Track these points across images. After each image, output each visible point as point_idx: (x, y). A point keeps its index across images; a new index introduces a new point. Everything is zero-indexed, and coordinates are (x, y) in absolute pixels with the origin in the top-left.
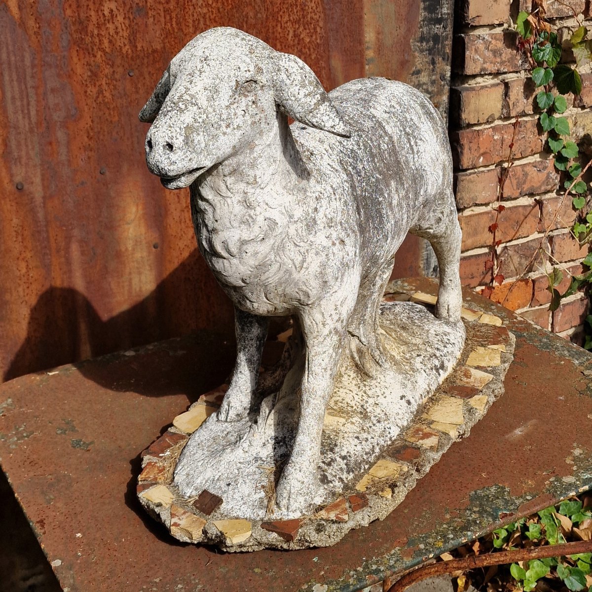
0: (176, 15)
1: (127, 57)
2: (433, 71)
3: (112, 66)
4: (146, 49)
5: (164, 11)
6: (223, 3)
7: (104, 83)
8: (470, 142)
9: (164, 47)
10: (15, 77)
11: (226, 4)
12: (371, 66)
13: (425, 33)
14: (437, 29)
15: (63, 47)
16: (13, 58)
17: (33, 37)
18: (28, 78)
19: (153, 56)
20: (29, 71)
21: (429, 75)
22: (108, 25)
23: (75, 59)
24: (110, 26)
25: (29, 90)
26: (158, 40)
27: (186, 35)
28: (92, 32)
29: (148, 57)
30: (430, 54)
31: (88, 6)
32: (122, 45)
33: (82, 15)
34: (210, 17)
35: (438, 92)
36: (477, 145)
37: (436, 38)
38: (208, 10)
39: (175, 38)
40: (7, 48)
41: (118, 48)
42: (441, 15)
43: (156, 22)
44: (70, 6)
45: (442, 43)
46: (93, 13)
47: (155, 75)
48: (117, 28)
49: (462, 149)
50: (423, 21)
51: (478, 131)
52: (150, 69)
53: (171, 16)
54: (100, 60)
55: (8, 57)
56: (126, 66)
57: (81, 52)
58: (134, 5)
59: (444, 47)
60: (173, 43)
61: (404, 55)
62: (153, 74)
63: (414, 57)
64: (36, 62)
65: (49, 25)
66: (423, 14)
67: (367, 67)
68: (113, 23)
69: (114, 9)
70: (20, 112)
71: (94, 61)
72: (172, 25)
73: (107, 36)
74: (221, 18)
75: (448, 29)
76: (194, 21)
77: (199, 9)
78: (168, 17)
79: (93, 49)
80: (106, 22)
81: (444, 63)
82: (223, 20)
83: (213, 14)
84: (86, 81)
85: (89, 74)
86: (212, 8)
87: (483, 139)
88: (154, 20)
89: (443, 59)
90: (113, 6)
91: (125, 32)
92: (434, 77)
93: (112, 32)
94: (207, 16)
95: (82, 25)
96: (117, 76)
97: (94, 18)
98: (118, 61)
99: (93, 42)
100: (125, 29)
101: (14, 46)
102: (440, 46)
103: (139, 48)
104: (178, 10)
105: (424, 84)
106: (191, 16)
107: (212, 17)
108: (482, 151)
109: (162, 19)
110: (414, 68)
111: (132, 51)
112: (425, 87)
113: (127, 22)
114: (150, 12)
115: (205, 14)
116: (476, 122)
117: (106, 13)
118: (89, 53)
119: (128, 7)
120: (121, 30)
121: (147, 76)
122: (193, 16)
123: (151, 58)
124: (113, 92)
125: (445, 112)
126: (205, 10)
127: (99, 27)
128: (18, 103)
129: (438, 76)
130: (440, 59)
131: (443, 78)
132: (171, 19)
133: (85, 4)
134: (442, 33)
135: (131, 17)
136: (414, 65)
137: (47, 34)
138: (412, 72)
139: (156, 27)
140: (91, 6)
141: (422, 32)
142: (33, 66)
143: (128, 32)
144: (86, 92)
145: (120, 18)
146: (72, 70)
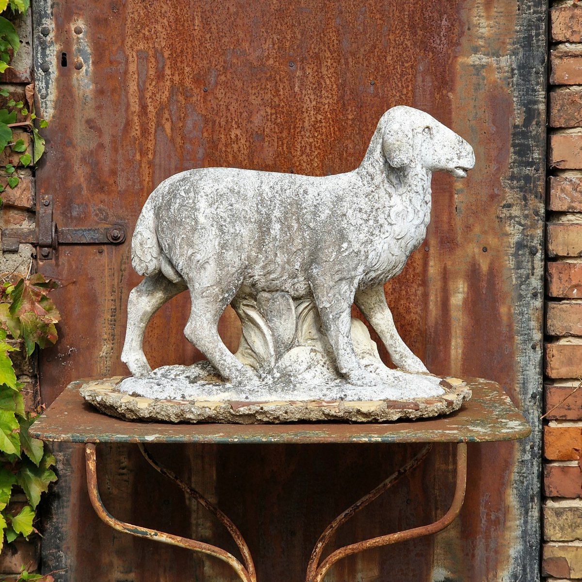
0: (287, 142)
2: (525, 206)
5: (278, 138)
6: (327, 136)
8: (560, 273)
9: (275, 164)
10: (163, 175)
11: (329, 137)
12: (460, 195)
13: (516, 173)
14: (528, 171)
15: (198, 158)
16: (163, 162)
17: (179, 150)
21: (521, 210)
22: (233, 145)
24: (235, 146)
26: (270, 158)
27: (294, 156)
28: (221, 149)
30: (521, 191)
31: (220, 131)
32: (243, 160)
33: (215, 137)
34: (315, 145)
35: (531, 225)
36: (568, 277)
37: (527, 178)
38: (314, 140)
39: (285, 158)
40: (160, 155)
41: (239, 161)
42: (532, 159)
43: (270, 145)
44: (207, 130)
45: (534, 182)
46: (223, 136)
48: (239, 148)
49: (551, 278)
50: (514, 163)
51: (570, 264)
53: (282, 142)
55: (160, 161)
57: (212, 162)
58: (254, 133)
59: (536, 186)
60: (283, 161)
61: (493, 190)
63: (505, 192)
65: (190, 142)
66: (513, 157)
67: (456, 196)
68: (237, 144)
69: (239, 135)
72: (283, 148)
73: (232, 152)
74: (325, 146)
75: (540, 172)
76: (301, 147)
77: (307, 139)
78: (280, 143)
79: (220, 161)
80: (232, 143)
81: (537, 201)
83: (317, 143)
86: (317, 139)
87: (575, 271)
89: (536, 197)
90: (238, 132)
91: (245, 151)
92: (526, 212)
93: (236, 150)
94: (313, 144)
95: (214, 144)
97: (223, 140)
99: (220, 156)
100: (245, 148)
101: (165, 154)
102: (532, 186)
103: (255, 163)
104: (290, 138)
105: (516, 216)
106: (299, 144)
107: (317, 145)
108: (574, 283)
109: (276, 144)
110: (505, 202)
111: (250, 164)
112: (517, 219)
113: (248, 144)
114: (266, 138)
115: (311, 143)
116: (566, 255)
117: (233, 137)
118: (217, 163)
119: (250, 133)
120: (242, 149)
122: (301, 143)
125: (540, 245)
126: (311, 140)
127: (226, 146)
129: (532, 212)
130: (533, 197)
131: (537, 213)
132: (283, 144)
133: (218, 130)
134: (534, 175)
135: (251, 141)
136: (504, 199)
137: (187, 148)
138: (502, 205)
139: (270, 149)
140: (222, 131)
141: (513, 172)
142: (176, 168)
143: (248, 151)
145: (243, 141)
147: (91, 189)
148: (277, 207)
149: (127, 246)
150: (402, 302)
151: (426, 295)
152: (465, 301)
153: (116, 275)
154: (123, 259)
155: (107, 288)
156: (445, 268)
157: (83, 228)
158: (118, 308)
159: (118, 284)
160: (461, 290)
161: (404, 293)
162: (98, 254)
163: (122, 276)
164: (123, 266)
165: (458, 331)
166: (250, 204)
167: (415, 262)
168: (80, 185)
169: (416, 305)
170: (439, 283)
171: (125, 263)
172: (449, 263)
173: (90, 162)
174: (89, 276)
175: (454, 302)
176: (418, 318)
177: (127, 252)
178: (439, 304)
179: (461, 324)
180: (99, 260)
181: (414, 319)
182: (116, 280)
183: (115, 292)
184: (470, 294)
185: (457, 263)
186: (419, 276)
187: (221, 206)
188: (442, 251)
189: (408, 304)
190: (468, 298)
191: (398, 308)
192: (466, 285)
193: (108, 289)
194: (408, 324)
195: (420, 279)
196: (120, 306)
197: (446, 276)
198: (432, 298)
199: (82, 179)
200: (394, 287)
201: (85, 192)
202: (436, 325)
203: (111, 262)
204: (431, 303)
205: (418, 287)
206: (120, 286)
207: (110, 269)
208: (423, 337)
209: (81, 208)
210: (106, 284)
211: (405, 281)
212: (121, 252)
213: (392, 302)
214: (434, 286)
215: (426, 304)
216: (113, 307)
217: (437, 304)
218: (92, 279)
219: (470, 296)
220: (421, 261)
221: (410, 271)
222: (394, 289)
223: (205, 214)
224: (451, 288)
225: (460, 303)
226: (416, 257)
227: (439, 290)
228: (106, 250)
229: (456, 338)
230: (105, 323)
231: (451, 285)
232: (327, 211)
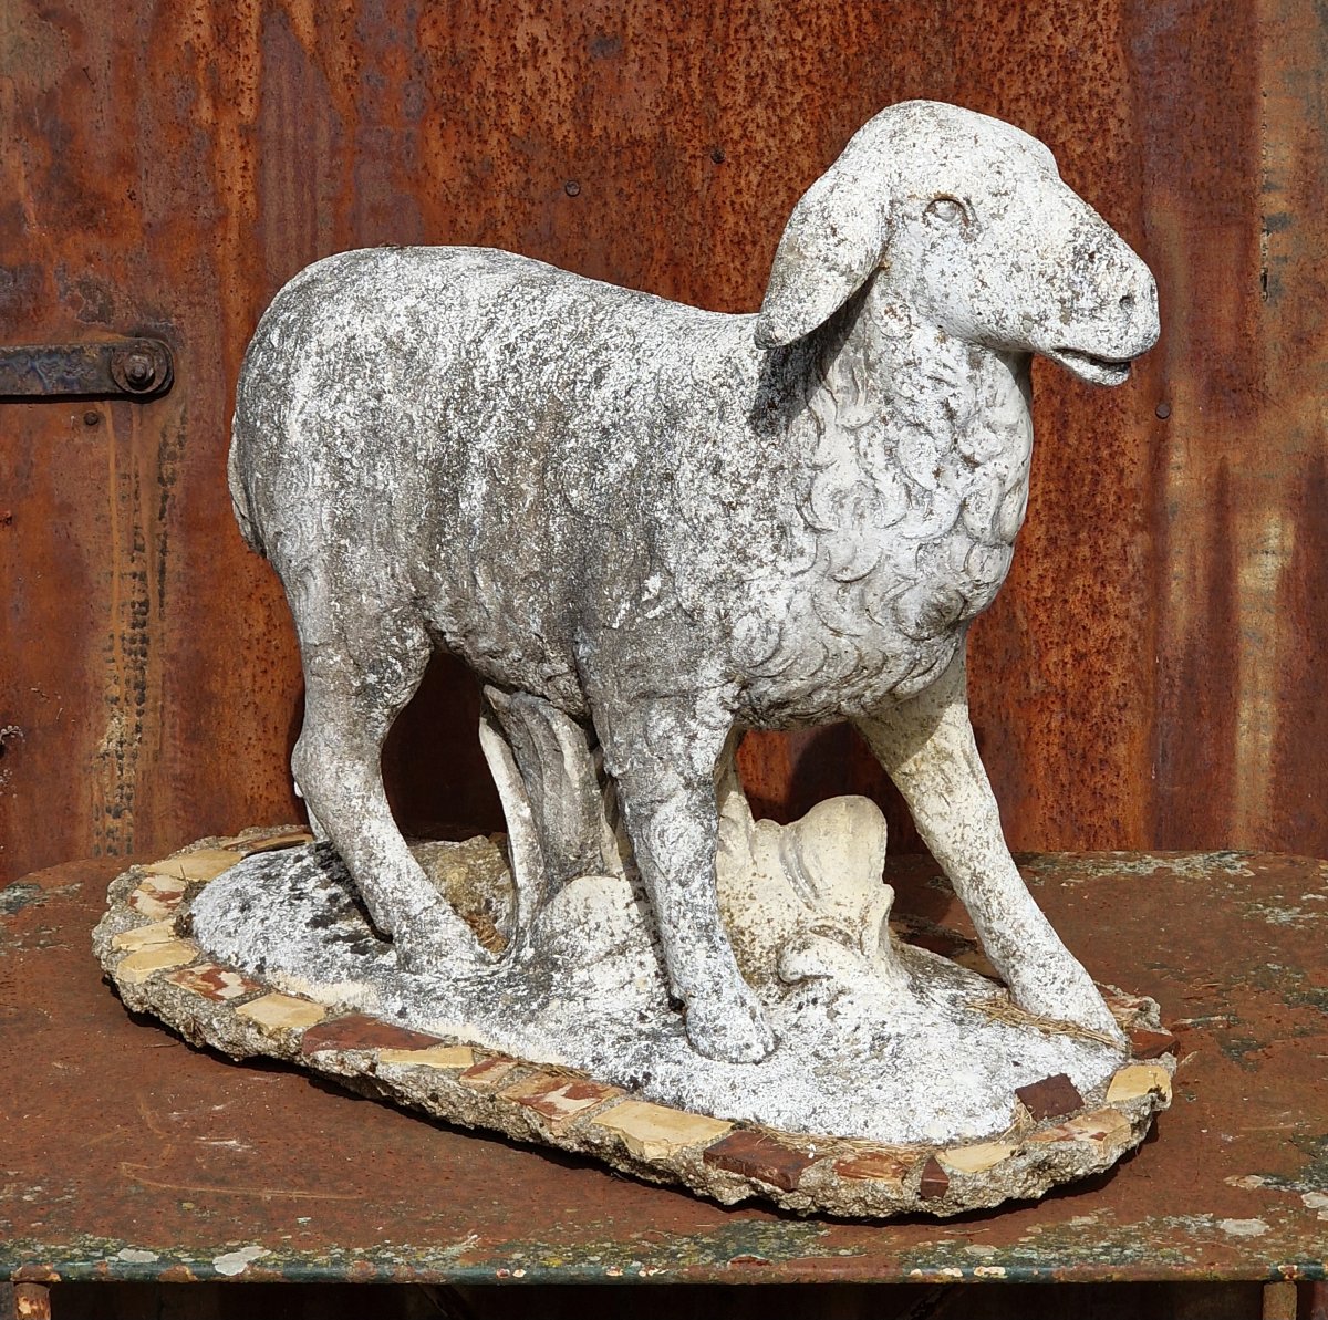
0: (703, 61)
1: (566, 152)
3: (526, 168)
4: (613, 135)
5: (670, 48)
6: (835, 40)
7: (500, 205)
9: (663, 134)
10: (289, 172)
11: (842, 42)
12: (1277, 236)
15: (408, 115)
16: (290, 130)
17: (341, 88)
18: (320, 178)
19: (633, 154)
20: (323, 162)
22: (522, 73)
23: (435, 145)
24: (530, 77)
25: (320, 204)
26: (646, 115)
27: (724, 109)
28: (482, 86)
29: (617, 154)
31: (477, 26)
32: (555, 121)
33: (460, 45)
34: (794, 70)
38: (792, 53)
39: (695, 115)
40: (280, 107)
41: (544, 127)
43: (645, 73)
44: (435, 23)
46: (487, 43)
47: (633, 199)
48: (544, 81)
52: (622, 183)
53: (686, 63)
54: (496, 152)
55: (280, 126)
56: (561, 169)
57: (451, 130)
58: (592, 31)
60: (688, 126)
62: (629, 197)
64: (342, 142)
65: (379, 63)
67: (1264, 239)
68: (536, 68)
69: (542, 37)
70: (293, 252)
71: (480, 152)
72: (687, 83)
73: (519, 97)
74: (827, 75)
76: (748, 77)
77: (767, 51)
78: (679, 64)
79: (480, 125)
80: (520, 65)
82: (833, 80)
83: (803, 65)
84: (456, 196)
85: (466, 180)
86: (801, 49)
88: (641, 68)
90: (539, 28)
91: (563, 90)
93: (531, 87)
94: (788, 69)
95: (459, 70)
96: (536, 193)
97: (489, 56)
98: (542, 158)
99: (481, 110)
100: (563, 83)
101: (295, 103)
103: (597, 132)
104: (709, 49)
106: (743, 67)
107: (801, 71)
109: (664, 69)
111: (579, 136)
113: (571, 68)
114: (632, 49)
115: (782, 64)
117: (521, 44)
118: (470, 133)
119: (577, 33)
120: (554, 88)
121: (613, 200)
122: (748, 65)
123: (627, 156)
124: (522, 231)
126: (783, 54)
127: (499, 75)
128: (292, 232)
132: (687, 68)
133: (472, 22)
135: (583, 59)
137: (373, 81)
139: (645, 86)
140: (486, 27)
142: (334, 151)
143: (572, 91)
144: (453, 222)
145: (555, 59)
146: (425, 167)
147: (51, 218)
148: (495, 419)
149: (178, 404)
150: (1079, 581)
151: (1157, 560)
152: (1287, 578)
153: (144, 495)
154: (166, 444)
155: (116, 535)
156: (1222, 474)
157: (31, 349)
158: (154, 601)
159: (152, 526)
160: (1273, 543)
161: (1085, 551)
162: (83, 427)
163: (165, 497)
164: (168, 468)
165: (1261, 677)
166: (427, 399)
167: (1123, 453)
168: (16, 205)
169: (1126, 590)
170: (1201, 520)
171: (173, 457)
172: (1236, 458)
173: (46, 128)
174: (57, 501)
175: (1251, 582)
176: (1130, 631)
177: (178, 422)
178: (1201, 585)
179: (1271, 653)
180: (88, 447)
181: (1119, 634)
182: (145, 512)
183: (142, 549)
184: (1302, 557)
185: (1263, 457)
186: (1136, 498)
187: (349, 397)
188: (1213, 419)
189: (1098, 588)
190: (1297, 568)
191: (1066, 601)
192: (1290, 527)
193: (118, 539)
194: (1098, 652)
195: (1139, 506)
196: (162, 595)
197: (1223, 499)
198: (1178, 567)
199: (22, 187)
200: (1053, 533)
201: (32, 229)
202: (1188, 654)
203: (128, 452)
204: (1174, 584)
205: (1133, 532)
206: (161, 530)
207: (125, 476)
208: (1145, 692)
209: (21, 281)
210: (114, 523)
211: (1088, 513)
212: (160, 421)
213: (1048, 581)
214: (1185, 529)
215: (1157, 587)
216: (138, 597)
217: (1195, 589)
218: (66, 508)
219: (1302, 563)
220: (1144, 449)
221: (1107, 481)
222: (1053, 541)
223: (304, 417)
224: (1243, 538)
225: (1271, 585)
226: (1129, 438)
227: (1199, 545)
228: (108, 414)
229: (1255, 697)
230: (111, 649)
231: (1242, 528)
232: (630, 457)
